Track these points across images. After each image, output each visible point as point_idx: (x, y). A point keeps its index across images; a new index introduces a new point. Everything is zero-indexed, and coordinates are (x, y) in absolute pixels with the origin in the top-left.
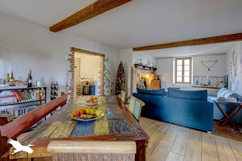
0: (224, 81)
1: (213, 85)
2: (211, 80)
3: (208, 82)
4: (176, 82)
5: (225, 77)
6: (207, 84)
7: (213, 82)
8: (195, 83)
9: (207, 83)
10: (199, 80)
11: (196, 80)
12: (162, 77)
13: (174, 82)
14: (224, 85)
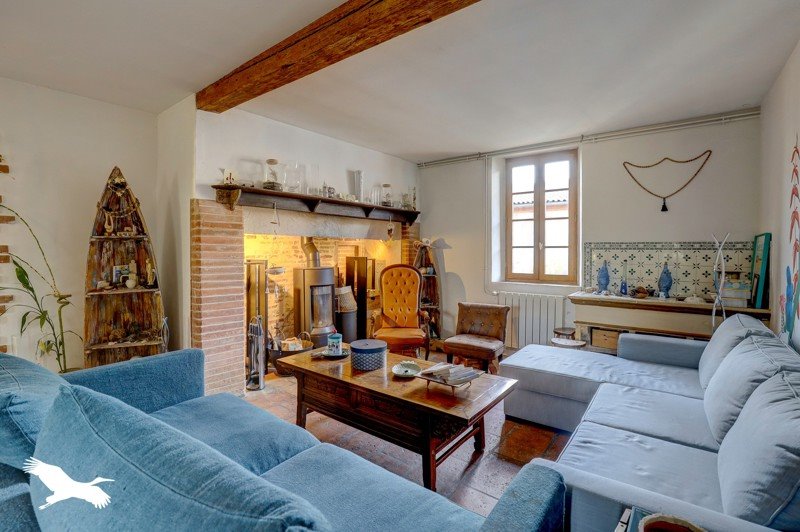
0: (746, 269)
1: (685, 289)
2: (677, 265)
3: (657, 273)
4: (508, 275)
5: (755, 243)
6: (655, 287)
7: (686, 274)
8: (595, 283)
9: (651, 282)
10: (615, 265)
11: (598, 264)
12: (446, 252)
13: (496, 275)
14: (747, 294)
